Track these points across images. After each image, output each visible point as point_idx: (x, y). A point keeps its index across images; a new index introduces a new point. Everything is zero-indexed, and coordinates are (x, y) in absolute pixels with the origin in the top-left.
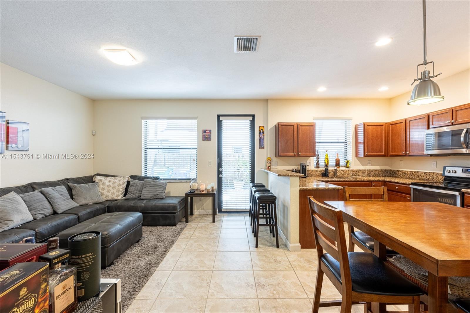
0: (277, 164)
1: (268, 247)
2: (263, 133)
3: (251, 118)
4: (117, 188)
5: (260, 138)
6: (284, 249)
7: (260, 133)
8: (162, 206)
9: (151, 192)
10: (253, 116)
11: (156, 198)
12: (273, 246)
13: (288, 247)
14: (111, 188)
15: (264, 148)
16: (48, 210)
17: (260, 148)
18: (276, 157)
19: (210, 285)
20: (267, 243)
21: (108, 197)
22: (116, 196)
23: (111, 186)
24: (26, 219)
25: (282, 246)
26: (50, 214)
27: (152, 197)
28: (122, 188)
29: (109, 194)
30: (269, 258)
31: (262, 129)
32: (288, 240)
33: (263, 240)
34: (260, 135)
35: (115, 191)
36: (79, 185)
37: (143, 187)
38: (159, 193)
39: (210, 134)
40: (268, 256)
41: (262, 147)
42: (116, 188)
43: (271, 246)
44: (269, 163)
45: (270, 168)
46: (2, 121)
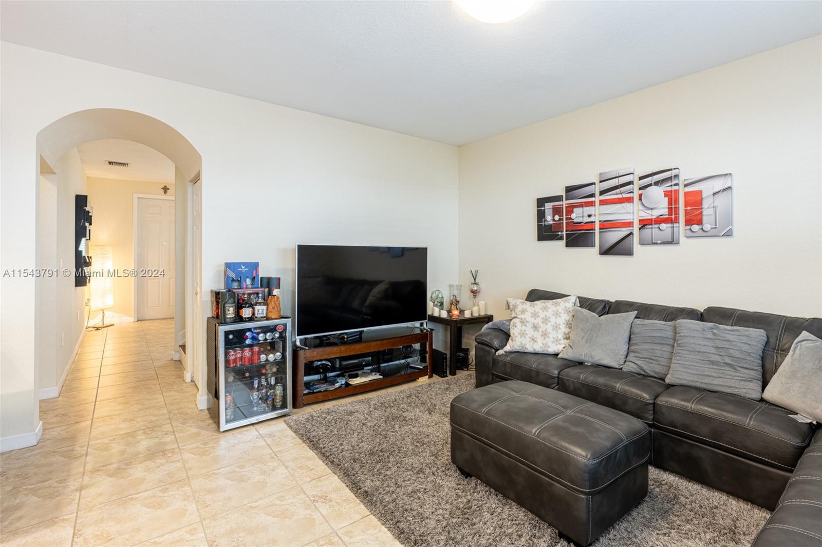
26: (660, 375)
46: (672, 185)
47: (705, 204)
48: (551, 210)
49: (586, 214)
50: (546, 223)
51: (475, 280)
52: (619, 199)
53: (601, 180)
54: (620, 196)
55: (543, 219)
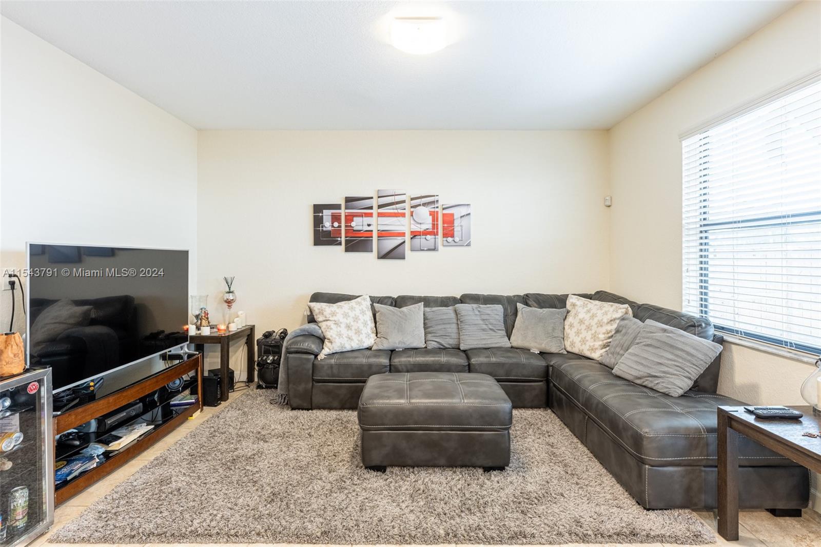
4: (594, 328)
9: (643, 361)
11: (650, 385)
14: (583, 327)
16: (450, 340)
21: (574, 347)
22: (589, 350)
23: (584, 323)
24: (408, 344)
26: (453, 346)
27: (639, 378)
28: (604, 334)
29: (577, 340)
35: (588, 335)
37: (635, 338)
38: (664, 372)
46: (434, 208)
47: (456, 223)
48: (330, 217)
49: (366, 223)
50: (324, 229)
51: (230, 288)
52: (395, 213)
53: (379, 195)
54: (396, 211)
55: (321, 225)
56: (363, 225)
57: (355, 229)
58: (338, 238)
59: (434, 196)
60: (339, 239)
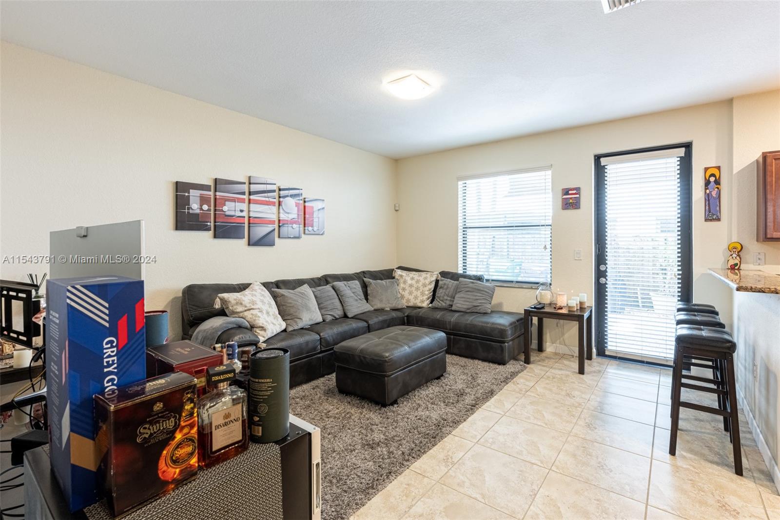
0: (763, 260)
1: (710, 465)
2: (717, 182)
3: (682, 152)
4: (421, 288)
5: (708, 198)
6: (761, 485)
7: (707, 183)
8: (482, 326)
9: (468, 300)
10: (688, 146)
11: (476, 311)
12: (722, 464)
13: (775, 481)
14: (413, 289)
15: (719, 219)
16: (338, 311)
17: (706, 220)
18: (757, 241)
19: (535, 495)
20: (706, 451)
21: (410, 302)
22: (420, 302)
23: (413, 286)
24: (314, 319)
25: (755, 475)
26: (340, 316)
27: (468, 309)
28: (428, 291)
29: (411, 298)
30: (703, 492)
31: (713, 175)
32: (777, 464)
33: (696, 443)
34: (706, 189)
35: (419, 293)
36: (374, 281)
37: (456, 291)
38: (480, 303)
39: (578, 196)
40: (700, 484)
41: (713, 214)
42: (419, 290)
43: (717, 464)
44: (734, 255)
45: (739, 269)
46: (298, 200)
47: (315, 215)
48: (199, 198)
49: (238, 209)
50: (191, 211)
52: (266, 201)
53: (250, 182)
54: (267, 199)
55: (186, 207)
56: (235, 211)
57: (227, 213)
58: (207, 222)
59: (299, 189)
60: (209, 224)
